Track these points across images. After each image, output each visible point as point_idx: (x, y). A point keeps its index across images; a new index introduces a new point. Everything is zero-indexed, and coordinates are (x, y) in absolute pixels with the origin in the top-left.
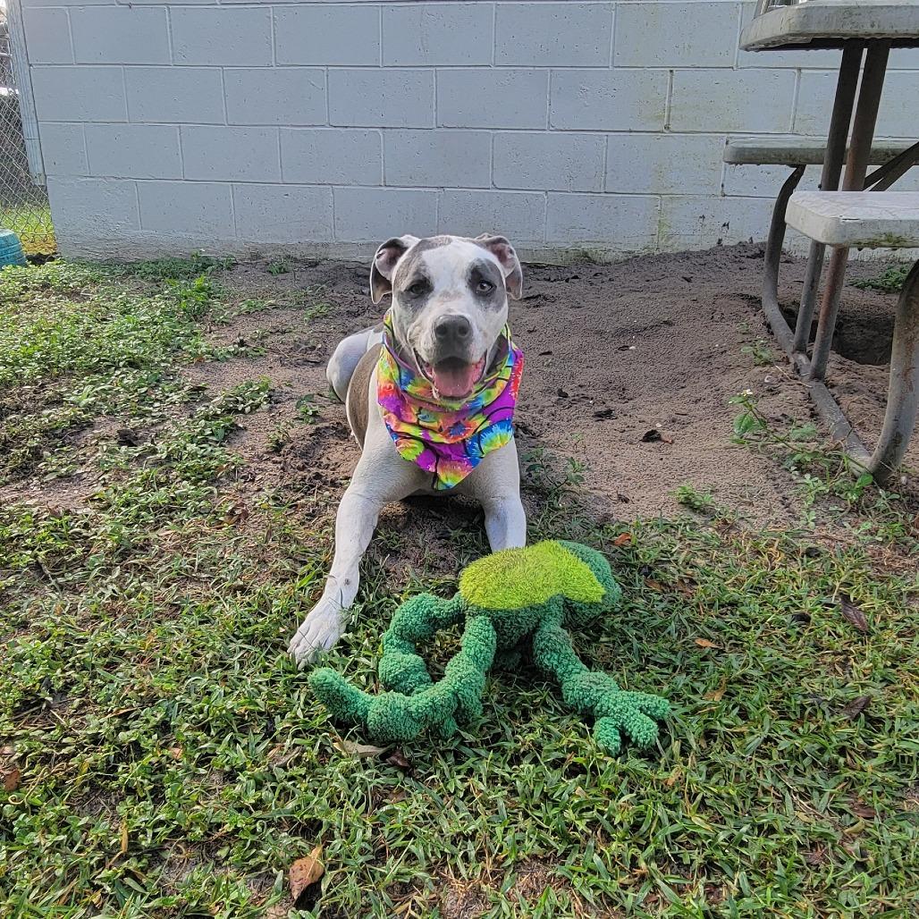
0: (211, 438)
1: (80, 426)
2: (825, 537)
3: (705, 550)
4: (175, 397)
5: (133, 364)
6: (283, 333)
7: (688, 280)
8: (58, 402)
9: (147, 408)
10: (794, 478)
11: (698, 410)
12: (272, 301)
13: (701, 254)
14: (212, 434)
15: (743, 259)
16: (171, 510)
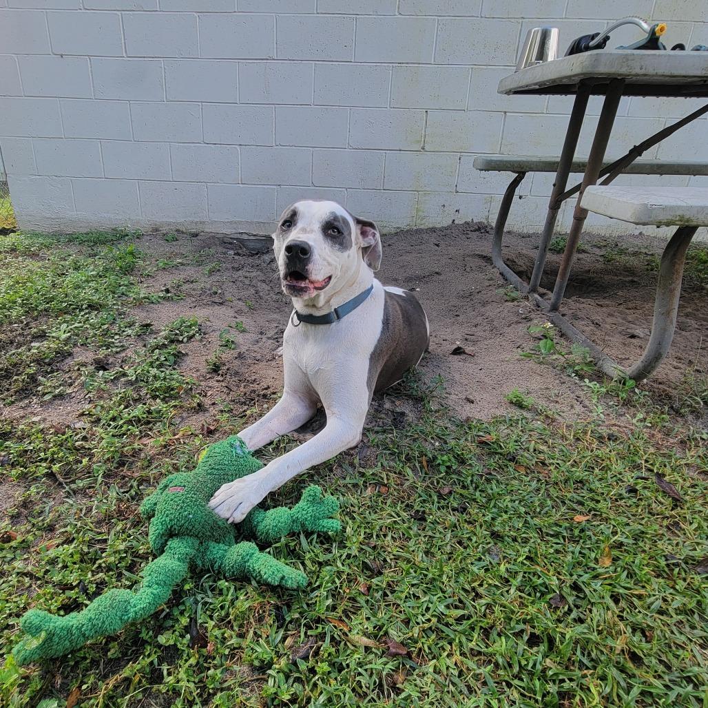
0: (165, 363)
1: (63, 355)
2: (615, 425)
3: (541, 439)
4: (130, 332)
5: (92, 307)
6: (192, 282)
7: (438, 245)
8: (42, 336)
9: (110, 340)
10: (577, 382)
11: (479, 332)
12: (180, 261)
13: (441, 229)
14: (166, 360)
15: (469, 232)
16: (149, 423)
